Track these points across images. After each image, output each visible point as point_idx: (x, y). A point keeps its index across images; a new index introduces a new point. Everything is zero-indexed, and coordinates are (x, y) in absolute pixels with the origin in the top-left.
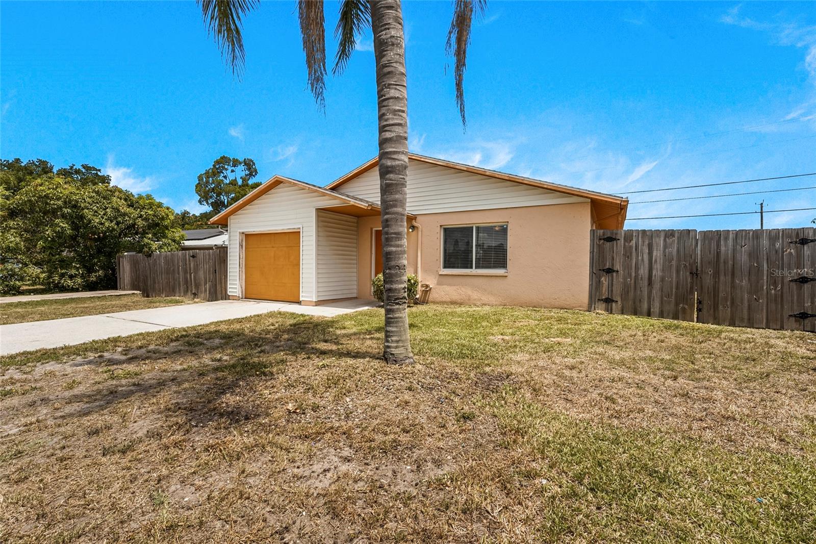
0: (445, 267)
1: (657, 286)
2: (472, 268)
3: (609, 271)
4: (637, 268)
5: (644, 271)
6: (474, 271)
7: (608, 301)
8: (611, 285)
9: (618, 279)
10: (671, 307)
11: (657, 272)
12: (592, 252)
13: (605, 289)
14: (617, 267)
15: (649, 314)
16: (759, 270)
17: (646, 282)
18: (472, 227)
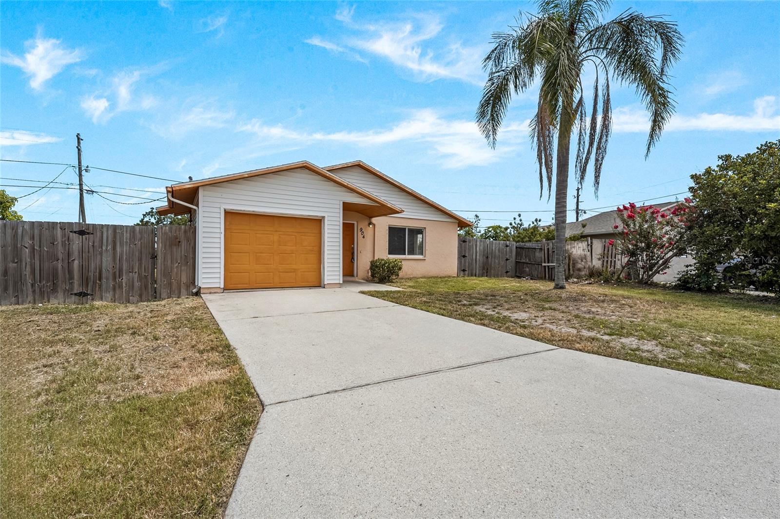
0: (389, 254)
1: (478, 263)
2: (405, 254)
3: (464, 256)
4: (473, 256)
5: (474, 257)
6: (407, 256)
7: (464, 270)
8: (465, 263)
9: (467, 259)
10: (481, 272)
11: (478, 257)
12: (458, 247)
13: (463, 265)
14: (467, 255)
15: (476, 276)
16: (500, 256)
17: (474, 262)
18: (405, 229)
